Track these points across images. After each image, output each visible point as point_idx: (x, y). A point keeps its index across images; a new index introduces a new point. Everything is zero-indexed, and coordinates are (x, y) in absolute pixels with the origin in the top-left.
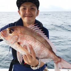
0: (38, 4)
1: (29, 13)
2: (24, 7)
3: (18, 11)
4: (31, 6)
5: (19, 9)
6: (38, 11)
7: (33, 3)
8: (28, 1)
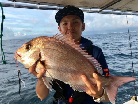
0: (82, 15)
1: (72, 28)
2: (65, 21)
3: (59, 28)
4: (74, 20)
5: (59, 25)
6: (83, 24)
7: (76, 15)
8: (69, 14)
